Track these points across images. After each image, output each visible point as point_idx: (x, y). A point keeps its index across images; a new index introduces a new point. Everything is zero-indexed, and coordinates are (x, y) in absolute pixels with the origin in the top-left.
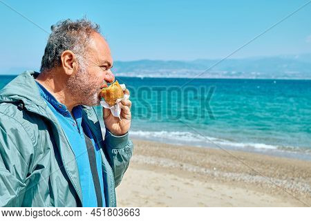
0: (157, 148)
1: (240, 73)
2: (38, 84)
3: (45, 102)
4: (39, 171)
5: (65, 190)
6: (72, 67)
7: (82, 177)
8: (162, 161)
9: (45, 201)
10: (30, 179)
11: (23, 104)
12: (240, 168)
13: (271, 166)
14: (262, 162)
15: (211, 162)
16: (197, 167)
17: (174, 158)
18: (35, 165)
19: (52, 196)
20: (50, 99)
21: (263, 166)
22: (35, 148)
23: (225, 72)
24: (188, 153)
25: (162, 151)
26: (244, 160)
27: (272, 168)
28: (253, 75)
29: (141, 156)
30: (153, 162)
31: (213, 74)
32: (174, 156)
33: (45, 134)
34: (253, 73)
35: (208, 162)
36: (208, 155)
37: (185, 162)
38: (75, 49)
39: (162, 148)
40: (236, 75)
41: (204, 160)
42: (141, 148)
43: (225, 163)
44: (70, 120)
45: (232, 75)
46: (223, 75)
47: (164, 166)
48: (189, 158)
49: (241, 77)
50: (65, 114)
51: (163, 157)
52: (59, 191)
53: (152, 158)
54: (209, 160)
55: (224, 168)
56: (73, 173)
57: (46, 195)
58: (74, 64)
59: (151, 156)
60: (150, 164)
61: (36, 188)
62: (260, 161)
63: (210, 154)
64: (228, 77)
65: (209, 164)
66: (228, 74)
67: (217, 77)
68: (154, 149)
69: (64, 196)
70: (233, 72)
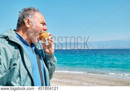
0: (71, 76)
1: (104, 47)
2: (16, 33)
3: (19, 39)
4: (15, 66)
5: (26, 75)
6: (29, 24)
7: (34, 71)
8: (73, 81)
9: (17, 79)
10: (11, 70)
11: (8, 38)
12: (106, 84)
13: (119, 82)
14: (115, 81)
15: (94, 81)
16: (88, 83)
17: (78, 80)
18: (13, 64)
19: (20, 77)
20: (21, 38)
21: (116, 82)
22: (13, 56)
23: (98, 46)
24: (84, 78)
25: (73, 77)
26: (107, 80)
27: (119, 83)
28: (109, 47)
29: (65, 80)
30: (69, 82)
31: (93, 47)
32: (78, 79)
33: (18, 51)
34: (109, 46)
35: (92, 81)
36: (92, 78)
37: (83, 81)
38: (29, 17)
39: (73, 76)
40: (102, 47)
41: (91, 81)
42: (65, 76)
43: (100, 82)
44: (30, 48)
45: (101, 47)
46: (97, 47)
47: (75, 83)
48: (85, 80)
49: (105, 48)
50: (27, 45)
51: (74, 80)
52: (23, 75)
53: (69, 80)
54: (93, 80)
55: (99, 84)
56: (30, 68)
57: (18, 77)
58: (30, 23)
59: (69, 79)
60: (69, 83)
61: (13, 74)
62: (114, 80)
63: (93, 78)
64: (99, 48)
65: (93, 82)
66: (99, 47)
67: (95, 48)
68: (70, 76)
69: (25, 77)
70: (101, 46)
